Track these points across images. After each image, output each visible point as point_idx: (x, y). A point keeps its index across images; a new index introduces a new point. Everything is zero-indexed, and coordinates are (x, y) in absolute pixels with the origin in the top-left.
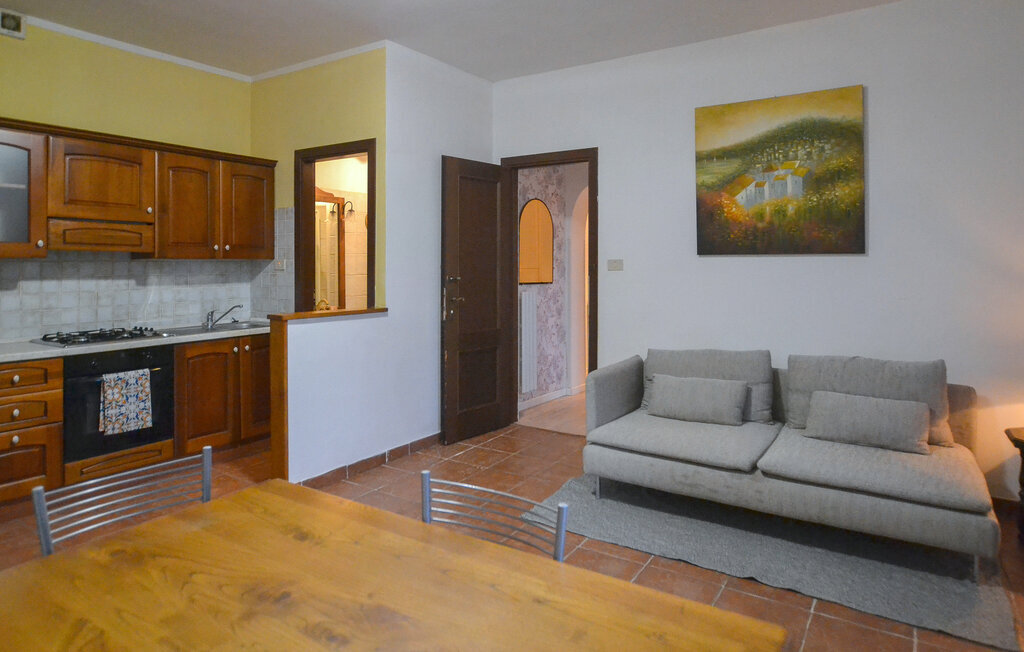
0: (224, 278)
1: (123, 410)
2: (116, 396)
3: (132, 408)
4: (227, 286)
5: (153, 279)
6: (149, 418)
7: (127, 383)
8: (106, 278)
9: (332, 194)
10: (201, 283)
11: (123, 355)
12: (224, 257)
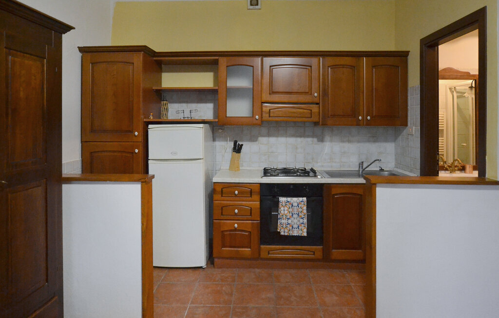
0: (375, 139)
1: (290, 221)
2: (286, 212)
3: (295, 221)
4: (377, 144)
5: (327, 138)
6: (305, 230)
7: (292, 205)
8: (301, 136)
9: (469, 73)
10: (359, 142)
11: (292, 187)
12: (366, 125)
